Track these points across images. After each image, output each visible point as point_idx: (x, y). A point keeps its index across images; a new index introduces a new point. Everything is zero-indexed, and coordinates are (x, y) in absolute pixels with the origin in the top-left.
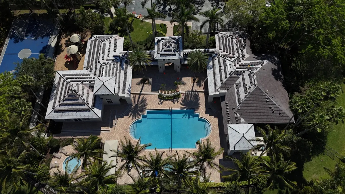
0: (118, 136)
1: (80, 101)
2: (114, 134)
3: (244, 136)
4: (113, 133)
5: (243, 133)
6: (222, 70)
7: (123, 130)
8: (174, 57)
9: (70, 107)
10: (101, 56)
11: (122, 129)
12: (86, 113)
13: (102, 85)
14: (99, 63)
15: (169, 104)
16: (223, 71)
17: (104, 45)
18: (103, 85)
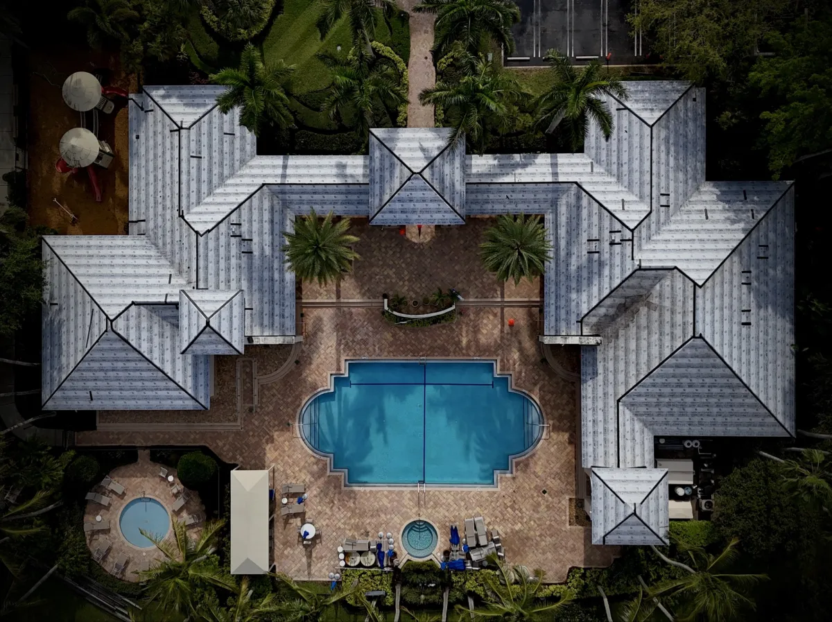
2: (253, 436)
3: (635, 513)
4: (251, 433)
5: (635, 504)
11: (276, 423)
13: (205, 328)
15: (417, 344)
18: (208, 328)
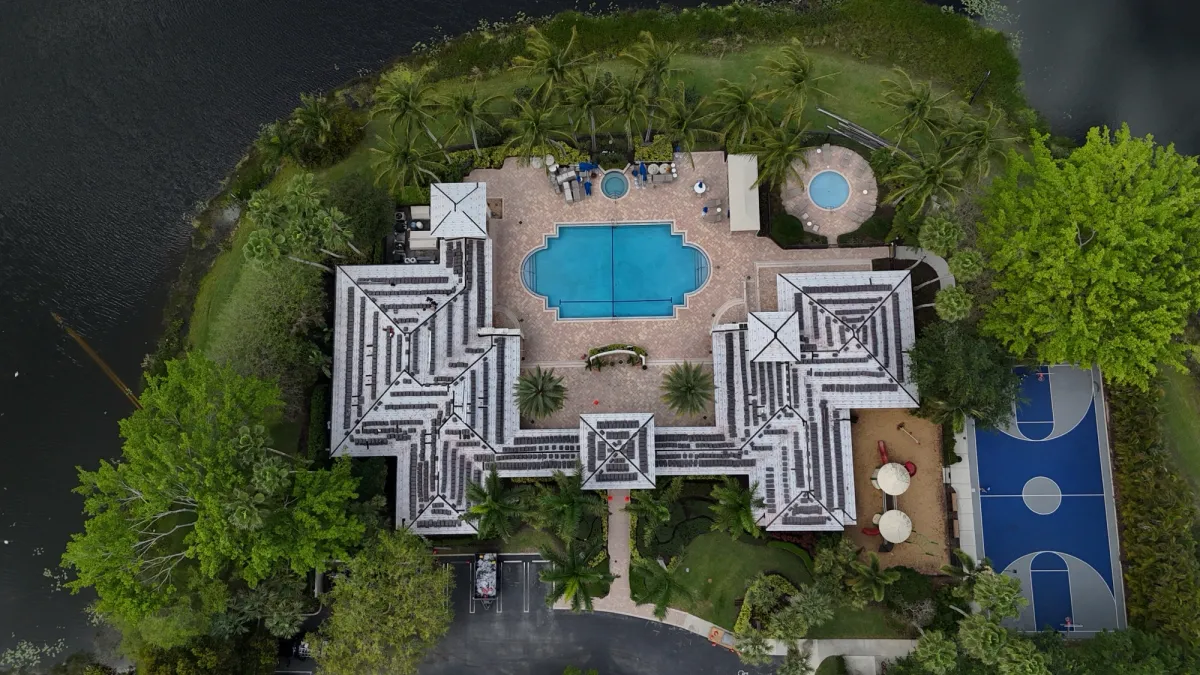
0: (735, 254)
1: (833, 308)
2: (746, 258)
3: (455, 204)
5: (455, 211)
6: (482, 395)
7: (725, 268)
8: (603, 418)
9: (854, 295)
10: (803, 445)
12: (813, 284)
14: (804, 421)
16: (480, 393)
17: (800, 483)
